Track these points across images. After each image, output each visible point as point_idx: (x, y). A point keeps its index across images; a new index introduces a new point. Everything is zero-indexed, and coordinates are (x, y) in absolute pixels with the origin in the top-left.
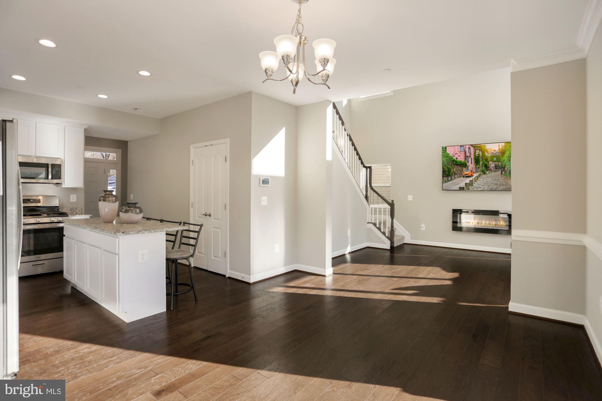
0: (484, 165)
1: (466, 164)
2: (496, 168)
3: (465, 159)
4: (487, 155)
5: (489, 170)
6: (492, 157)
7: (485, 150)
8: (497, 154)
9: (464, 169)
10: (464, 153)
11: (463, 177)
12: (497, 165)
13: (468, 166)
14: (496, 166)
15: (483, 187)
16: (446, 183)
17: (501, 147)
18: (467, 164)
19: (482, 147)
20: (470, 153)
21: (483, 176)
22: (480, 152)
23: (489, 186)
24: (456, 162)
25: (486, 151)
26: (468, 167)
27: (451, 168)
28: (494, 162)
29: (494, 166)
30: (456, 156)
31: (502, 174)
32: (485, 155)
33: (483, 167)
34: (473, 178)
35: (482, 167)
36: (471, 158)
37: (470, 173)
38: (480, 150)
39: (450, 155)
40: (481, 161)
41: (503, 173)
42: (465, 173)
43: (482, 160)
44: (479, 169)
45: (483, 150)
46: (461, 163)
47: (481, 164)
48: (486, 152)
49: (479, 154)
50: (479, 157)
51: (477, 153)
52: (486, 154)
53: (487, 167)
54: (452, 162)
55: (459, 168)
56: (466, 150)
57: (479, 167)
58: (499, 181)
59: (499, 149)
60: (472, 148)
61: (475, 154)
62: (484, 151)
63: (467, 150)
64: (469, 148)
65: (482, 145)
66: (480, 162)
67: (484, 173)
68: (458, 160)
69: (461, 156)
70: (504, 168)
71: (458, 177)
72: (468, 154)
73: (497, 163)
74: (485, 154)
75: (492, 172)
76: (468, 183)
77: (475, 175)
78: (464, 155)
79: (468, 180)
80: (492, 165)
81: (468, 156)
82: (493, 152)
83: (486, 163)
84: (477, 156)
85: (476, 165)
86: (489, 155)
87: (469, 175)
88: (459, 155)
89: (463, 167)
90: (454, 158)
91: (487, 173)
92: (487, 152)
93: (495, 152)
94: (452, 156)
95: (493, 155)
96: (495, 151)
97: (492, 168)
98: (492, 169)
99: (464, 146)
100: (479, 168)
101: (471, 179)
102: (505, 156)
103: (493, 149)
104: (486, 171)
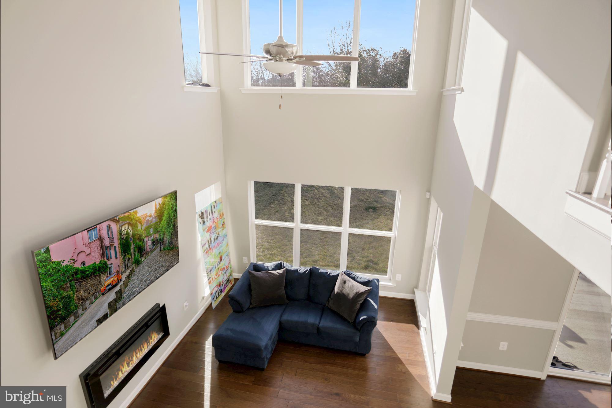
0: (136, 250)
1: (105, 264)
2: (153, 245)
3: (103, 254)
4: (140, 229)
5: (145, 253)
6: (148, 228)
7: (136, 221)
8: (154, 220)
9: (103, 277)
10: (98, 242)
11: (103, 294)
12: (155, 239)
13: (109, 266)
14: (153, 242)
15: (138, 289)
16: (64, 337)
17: (158, 207)
18: (108, 262)
19: (132, 217)
20: (113, 238)
21: (138, 269)
22: (130, 228)
24: (83, 272)
25: (138, 222)
26: (110, 268)
27: (72, 293)
28: (151, 235)
29: (150, 244)
30: (82, 258)
32: (137, 230)
33: (136, 253)
34: (122, 283)
35: (135, 255)
36: (115, 247)
37: (116, 278)
38: (129, 224)
39: (64, 264)
40: (132, 244)
41: (162, 249)
42: (106, 284)
43: (133, 241)
44: (130, 261)
45: (134, 221)
46: (96, 268)
47: (132, 251)
48: (138, 224)
49: (127, 234)
50: (127, 239)
51: (124, 232)
52: (139, 227)
53: (141, 251)
54: (72, 278)
55: (91, 282)
56: (102, 235)
57: (130, 257)
58: (158, 264)
59: (156, 210)
60: (114, 226)
61: (121, 235)
62: (136, 223)
63: (104, 233)
64: (109, 227)
65: (131, 212)
66: (130, 248)
67: (138, 264)
68: (87, 265)
69: (93, 254)
70: (163, 239)
71: (92, 303)
72: (107, 242)
73: (154, 236)
74: (137, 228)
75: (149, 254)
76: (114, 300)
77: (124, 277)
78: (99, 248)
79: (112, 296)
80: (148, 243)
81: (108, 247)
82: (148, 220)
83: (140, 243)
84: (125, 237)
85: (125, 256)
86: (143, 228)
87: (114, 283)
88: (88, 251)
89: (99, 276)
90: (77, 265)
91: (143, 260)
92: (141, 223)
93: (151, 219)
94: (71, 263)
95: (148, 225)
96: (150, 216)
97: (148, 247)
98: (149, 250)
99: (98, 228)
100: (129, 259)
101: (117, 288)
102: (163, 221)
103: (148, 215)
104: (140, 259)
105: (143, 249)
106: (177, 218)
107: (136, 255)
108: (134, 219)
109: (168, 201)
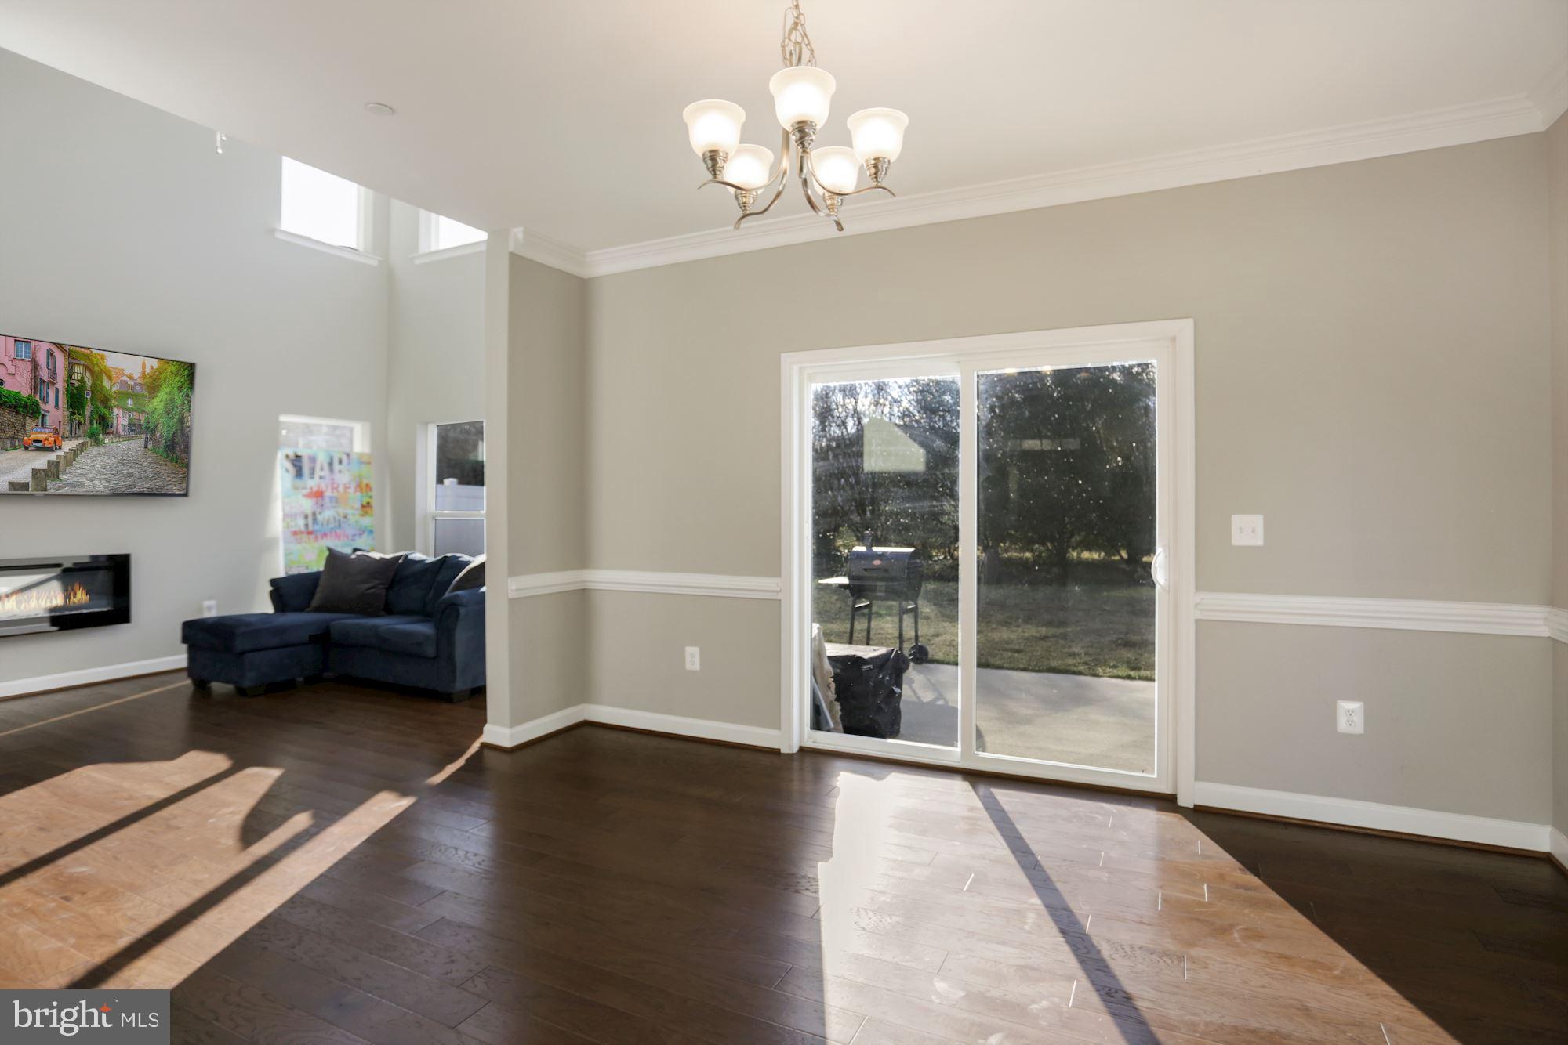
0: (96, 416)
1: (37, 404)
2: (131, 428)
3: (35, 388)
4: (108, 387)
5: (112, 433)
6: (124, 395)
7: (101, 370)
8: (138, 388)
9: (30, 422)
10: (29, 366)
11: (26, 449)
12: (136, 422)
13: (42, 412)
14: (131, 424)
15: (91, 485)
17: (148, 370)
18: (42, 406)
19: (94, 360)
20: (54, 373)
21: (95, 450)
22: (88, 375)
23: (108, 481)
25: (106, 374)
26: (43, 416)
28: (130, 410)
29: (126, 423)
31: (146, 447)
32: (102, 386)
33: (95, 422)
34: (61, 453)
35: (91, 423)
36: (57, 389)
37: (51, 439)
38: (86, 367)
40: (89, 404)
41: (150, 446)
42: (33, 436)
43: (91, 399)
44: (81, 428)
45: (96, 368)
46: (20, 400)
47: (87, 413)
48: (105, 377)
49: (82, 381)
50: (81, 389)
51: (76, 376)
52: (106, 384)
53: (105, 424)
56: (37, 360)
57: (82, 420)
58: (138, 468)
59: (144, 374)
60: (60, 357)
61: (70, 376)
62: (101, 373)
63: (42, 359)
64: (50, 353)
65: (94, 351)
66: (83, 407)
67: (97, 442)
69: (17, 376)
70: (154, 431)
72: (44, 374)
73: (135, 415)
74: (102, 382)
75: (121, 440)
76: (44, 470)
77: (68, 445)
78: (30, 375)
79: (40, 461)
80: (120, 419)
81: (44, 381)
82: (126, 382)
83: (105, 411)
84: (77, 384)
85: (73, 413)
86: (114, 389)
87: (47, 444)
88: (11, 370)
89: (24, 416)
91: (107, 441)
92: (110, 378)
93: (131, 383)
95: (124, 390)
96: (131, 377)
97: (120, 427)
98: (122, 433)
99: (32, 344)
100: (80, 423)
101: (52, 457)
102: (157, 400)
103: (127, 372)
104: (101, 436)
105: (110, 424)
106: (189, 410)
107: (95, 426)
108: (98, 366)
109: (171, 372)
